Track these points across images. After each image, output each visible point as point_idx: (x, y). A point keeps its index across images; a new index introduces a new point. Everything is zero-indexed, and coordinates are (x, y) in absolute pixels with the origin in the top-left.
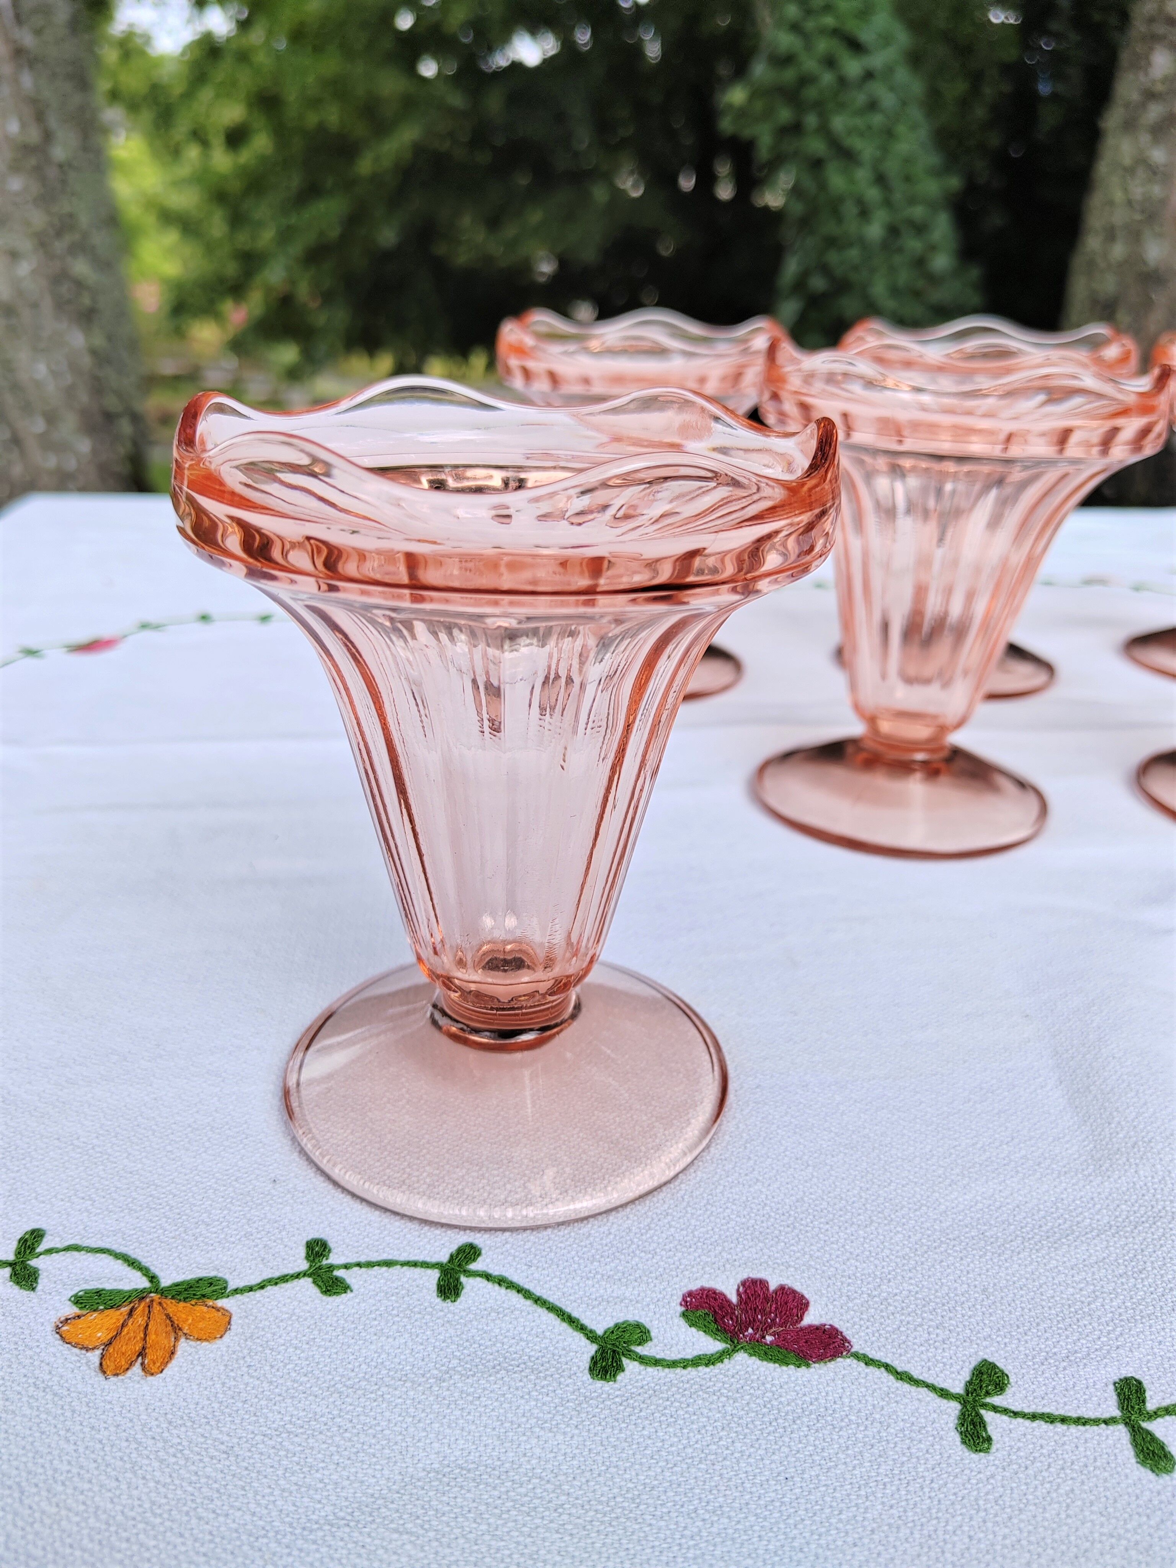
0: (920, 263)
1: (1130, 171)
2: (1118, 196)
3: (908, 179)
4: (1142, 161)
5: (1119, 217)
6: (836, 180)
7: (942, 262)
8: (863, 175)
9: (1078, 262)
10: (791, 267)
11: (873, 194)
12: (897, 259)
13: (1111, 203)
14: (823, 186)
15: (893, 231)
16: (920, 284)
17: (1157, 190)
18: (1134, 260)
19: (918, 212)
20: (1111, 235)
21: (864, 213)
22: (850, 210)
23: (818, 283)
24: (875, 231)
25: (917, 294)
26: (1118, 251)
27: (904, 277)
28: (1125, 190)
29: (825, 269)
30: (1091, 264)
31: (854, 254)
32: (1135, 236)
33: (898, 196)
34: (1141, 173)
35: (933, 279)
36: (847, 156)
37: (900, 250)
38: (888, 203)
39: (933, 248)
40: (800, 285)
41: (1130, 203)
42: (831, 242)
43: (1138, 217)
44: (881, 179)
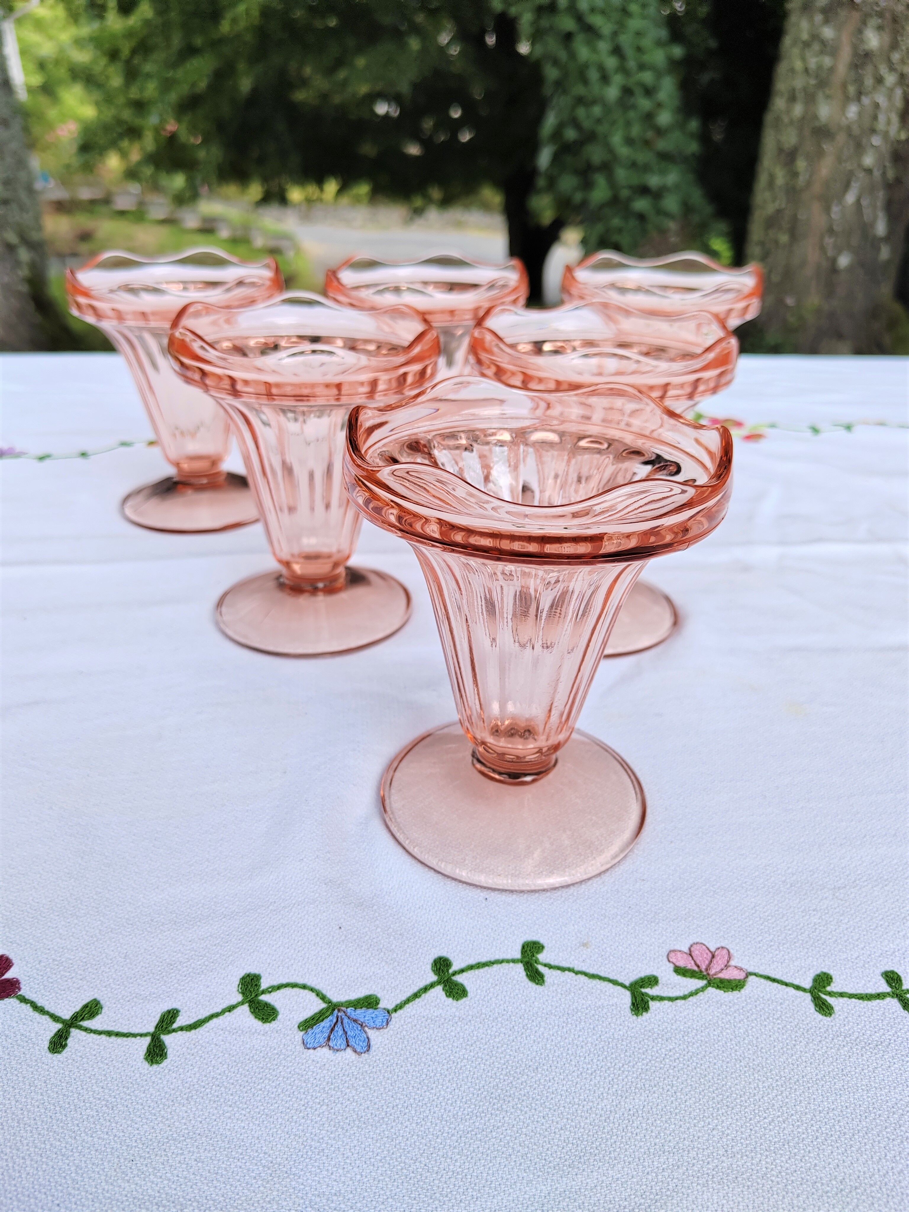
0: (649, 117)
1: (807, 45)
2: (798, 65)
3: (639, 49)
4: (815, 37)
5: (799, 83)
6: (583, 52)
7: (665, 118)
8: (604, 46)
9: (769, 118)
10: (550, 121)
11: (611, 62)
12: (632, 114)
13: (792, 70)
14: (572, 55)
15: (627, 91)
16: (650, 134)
17: (827, 61)
18: (810, 117)
19: (647, 77)
20: (792, 98)
21: (605, 79)
22: (593, 75)
23: (571, 134)
24: (612, 93)
25: (647, 143)
26: (798, 110)
27: (636, 130)
28: (803, 59)
29: (575, 123)
30: (778, 119)
31: (597, 110)
32: (810, 99)
33: (632, 64)
34: (816, 47)
35: (660, 132)
36: (590, 31)
37: (634, 107)
38: (623, 69)
39: (659, 105)
40: (557, 135)
41: (806, 70)
42: (580, 101)
43: (813, 82)
44: (617, 51)
